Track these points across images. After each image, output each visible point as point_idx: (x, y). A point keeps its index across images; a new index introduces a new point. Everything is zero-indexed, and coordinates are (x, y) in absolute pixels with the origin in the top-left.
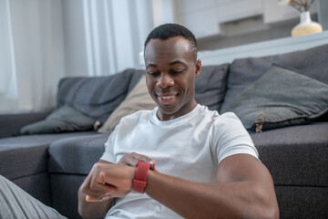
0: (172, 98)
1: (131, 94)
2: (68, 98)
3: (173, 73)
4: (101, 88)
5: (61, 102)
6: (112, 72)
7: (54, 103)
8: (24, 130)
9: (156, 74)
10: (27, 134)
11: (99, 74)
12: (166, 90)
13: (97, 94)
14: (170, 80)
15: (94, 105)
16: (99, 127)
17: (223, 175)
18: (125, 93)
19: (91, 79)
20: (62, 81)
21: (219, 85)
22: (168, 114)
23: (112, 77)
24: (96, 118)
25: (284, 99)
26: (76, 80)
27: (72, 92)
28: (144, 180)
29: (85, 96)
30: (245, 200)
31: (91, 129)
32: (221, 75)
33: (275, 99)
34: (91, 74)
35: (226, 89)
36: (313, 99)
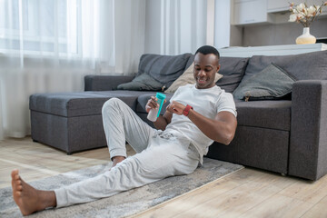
0: (204, 81)
1: (186, 71)
2: (147, 69)
3: (206, 70)
4: (168, 64)
5: (142, 71)
6: (177, 54)
7: (137, 71)
8: (119, 86)
9: (199, 69)
10: (122, 89)
11: (167, 54)
12: (202, 77)
13: (166, 68)
14: (204, 73)
15: (163, 75)
16: (165, 89)
17: (217, 118)
18: (183, 69)
19: (163, 56)
20: (143, 56)
21: (240, 71)
22: (200, 87)
23: (176, 57)
24: (163, 84)
25: (268, 85)
26: (153, 56)
27: (149, 65)
28: (188, 111)
29: (158, 69)
30: (222, 128)
31: (160, 90)
32: (242, 65)
33: (264, 85)
34: (162, 54)
35: (244, 74)
36: (281, 87)
